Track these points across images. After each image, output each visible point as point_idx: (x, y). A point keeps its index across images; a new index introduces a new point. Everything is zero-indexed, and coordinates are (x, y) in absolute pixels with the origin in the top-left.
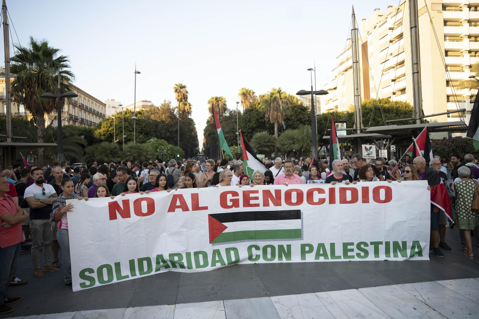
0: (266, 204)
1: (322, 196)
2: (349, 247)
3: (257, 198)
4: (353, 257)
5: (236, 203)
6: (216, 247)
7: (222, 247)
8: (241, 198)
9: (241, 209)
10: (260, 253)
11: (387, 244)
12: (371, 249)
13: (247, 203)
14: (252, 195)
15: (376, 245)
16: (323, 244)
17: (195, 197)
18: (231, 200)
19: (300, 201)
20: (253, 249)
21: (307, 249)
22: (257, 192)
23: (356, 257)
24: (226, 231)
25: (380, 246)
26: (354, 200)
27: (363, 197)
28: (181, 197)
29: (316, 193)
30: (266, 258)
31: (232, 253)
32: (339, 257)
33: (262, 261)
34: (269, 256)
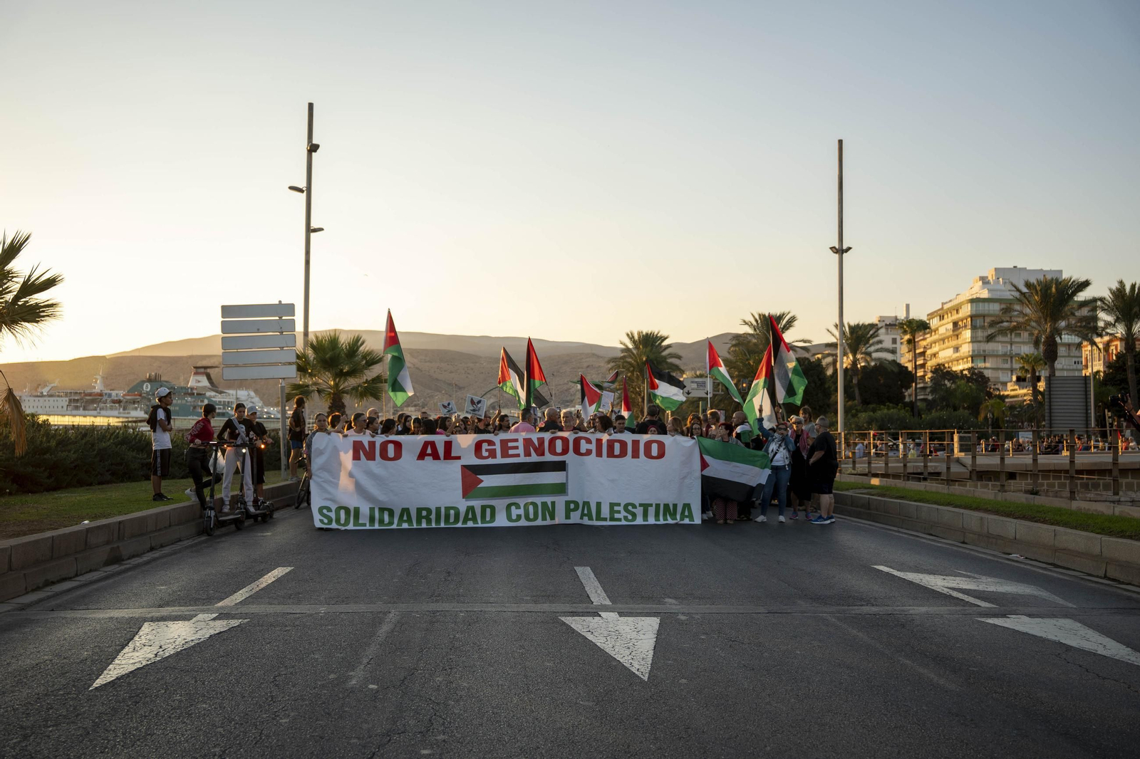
0: (528, 454)
1: (589, 447)
2: (616, 508)
3: (517, 448)
4: (619, 520)
5: (492, 454)
6: (471, 503)
7: (477, 504)
8: (498, 447)
9: (499, 460)
10: (521, 512)
11: (658, 506)
12: (639, 511)
13: (505, 455)
14: (510, 444)
15: (646, 507)
17: (448, 445)
18: (487, 450)
19: (565, 451)
20: (513, 508)
21: (572, 506)
22: (516, 440)
23: (622, 519)
24: (481, 485)
25: (649, 508)
26: (623, 453)
27: (633, 452)
28: (433, 444)
29: (583, 442)
30: (527, 518)
31: (488, 511)
32: (605, 519)
33: (523, 523)
34: (531, 516)
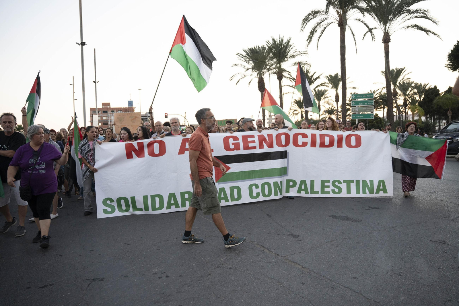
0: (261, 146)
1: (305, 140)
2: (326, 184)
3: (254, 142)
4: (329, 193)
5: (237, 147)
6: (222, 185)
7: (227, 186)
8: (241, 141)
9: (242, 152)
10: (259, 190)
11: (358, 182)
12: (344, 186)
13: (246, 148)
14: (249, 139)
15: (348, 183)
16: (305, 181)
18: (233, 144)
19: (287, 143)
20: (254, 187)
21: (291, 184)
22: (253, 136)
23: (331, 192)
24: (229, 171)
25: (351, 184)
26: (331, 144)
27: (338, 143)
29: (300, 137)
30: (264, 195)
31: (235, 191)
32: (318, 192)
33: (261, 198)
34: (267, 193)
